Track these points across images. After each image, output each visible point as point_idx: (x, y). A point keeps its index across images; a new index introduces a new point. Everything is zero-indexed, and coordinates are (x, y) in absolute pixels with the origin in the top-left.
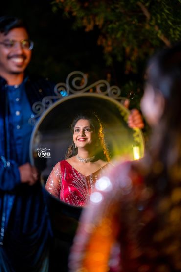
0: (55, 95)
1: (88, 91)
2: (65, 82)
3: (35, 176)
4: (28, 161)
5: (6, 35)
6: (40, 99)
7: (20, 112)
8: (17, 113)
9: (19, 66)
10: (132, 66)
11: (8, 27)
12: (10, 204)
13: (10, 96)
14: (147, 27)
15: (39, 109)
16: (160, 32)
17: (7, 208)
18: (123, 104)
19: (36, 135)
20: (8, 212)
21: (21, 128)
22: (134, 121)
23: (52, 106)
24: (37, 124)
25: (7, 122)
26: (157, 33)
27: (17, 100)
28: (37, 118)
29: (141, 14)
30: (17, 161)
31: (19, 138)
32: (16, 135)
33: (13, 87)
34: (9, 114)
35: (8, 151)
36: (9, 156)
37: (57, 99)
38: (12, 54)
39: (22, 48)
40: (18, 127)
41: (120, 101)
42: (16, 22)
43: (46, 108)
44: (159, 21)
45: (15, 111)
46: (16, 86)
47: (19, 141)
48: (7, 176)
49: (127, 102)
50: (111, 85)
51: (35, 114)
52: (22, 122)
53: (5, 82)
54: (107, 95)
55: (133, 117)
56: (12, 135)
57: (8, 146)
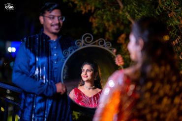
0: (75, 46)
1: (94, 44)
2: (81, 39)
3: (64, 89)
4: (60, 81)
5: (50, 12)
6: (67, 48)
7: (57, 54)
8: (55, 55)
9: (57, 29)
10: (109, 36)
11: (51, 8)
12: (50, 105)
13: (51, 45)
14: (121, 12)
15: (67, 53)
16: (129, 16)
17: (48, 107)
18: (113, 51)
19: (65, 68)
20: (49, 109)
21: (57, 63)
22: (118, 61)
23: (73, 52)
24: (66, 61)
25: (49, 59)
26: (127, 16)
27: (55, 48)
28: (65, 58)
29: (117, 5)
30: (54, 81)
31: (56, 68)
32: (54, 66)
33: (53, 41)
34: (51, 55)
35: (50, 75)
36: (50, 78)
37: (76, 48)
38: (53, 24)
39: (59, 20)
40: (55, 62)
41: (111, 50)
42: (56, 6)
43: (71, 53)
44: (129, 9)
45: (54, 54)
46: (55, 40)
47: (56, 70)
48: (49, 88)
49: (115, 51)
50: (106, 41)
51: (65, 56)
52: (57, 60)
53: (49, 38)
54: (104, 46)
55: (118, 59)
56: (52, 67)
57: (50, 73)
